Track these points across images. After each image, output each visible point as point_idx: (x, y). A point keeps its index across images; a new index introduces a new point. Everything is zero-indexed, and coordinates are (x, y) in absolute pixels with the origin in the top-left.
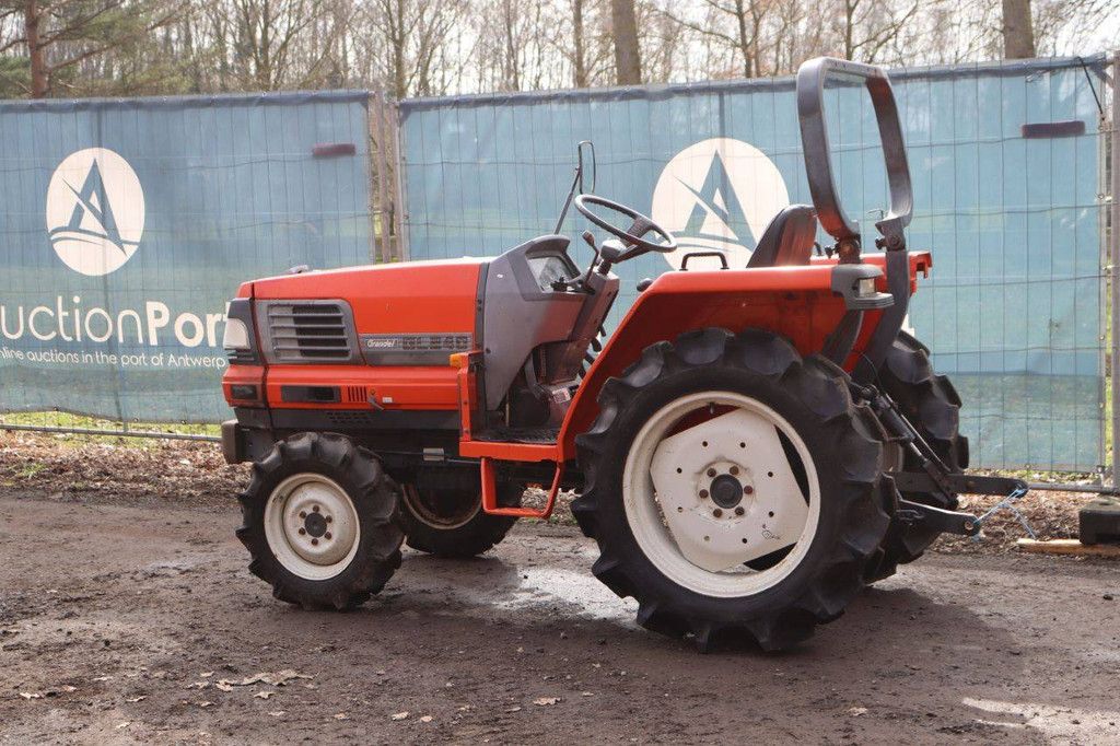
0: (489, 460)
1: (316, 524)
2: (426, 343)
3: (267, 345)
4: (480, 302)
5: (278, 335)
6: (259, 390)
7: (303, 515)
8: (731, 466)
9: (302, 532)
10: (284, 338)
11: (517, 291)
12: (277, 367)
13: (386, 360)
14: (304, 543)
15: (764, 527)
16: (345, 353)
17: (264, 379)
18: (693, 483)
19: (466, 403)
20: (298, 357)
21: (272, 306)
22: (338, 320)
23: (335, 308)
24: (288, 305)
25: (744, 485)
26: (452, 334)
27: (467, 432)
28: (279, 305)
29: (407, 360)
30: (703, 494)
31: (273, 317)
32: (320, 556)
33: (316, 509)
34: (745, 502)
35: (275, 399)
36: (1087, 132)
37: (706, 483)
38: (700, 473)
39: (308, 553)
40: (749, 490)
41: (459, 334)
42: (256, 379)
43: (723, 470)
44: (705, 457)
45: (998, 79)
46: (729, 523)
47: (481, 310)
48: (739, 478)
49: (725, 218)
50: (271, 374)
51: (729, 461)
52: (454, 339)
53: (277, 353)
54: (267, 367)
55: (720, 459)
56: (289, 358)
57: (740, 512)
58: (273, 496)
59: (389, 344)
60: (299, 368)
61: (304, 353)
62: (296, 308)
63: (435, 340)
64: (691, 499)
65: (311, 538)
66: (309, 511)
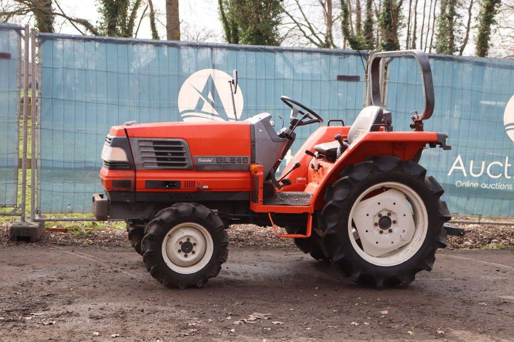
0: (271, 213)
1: (187, 247)
2: (228, 160)
3: (138, 160)
4: (253, 142)
5: (144, 155)
6: (133, 183)
7: (181, 243)
8: (388, 212)
9: (179, 251)
10: (148, 157)
11: (270, 138)
12: (142, 171)
13: (206, 168)
14: (181, 257)
15: (401, 236)
16: (184, 164)
17: (135, 178)
18: (372, 220)
19: (261, 188)
20: (156, 167)
21: (140, 141)
22: (181, 149)
23: (179, 143)
24: (151, 141)
25: (392, 220)
26: (241, 157)
27: (261, 201)
28: (145, 141)
29: (217, 168)
30: (376, 224)
31: (141, 146)
32: (188, 262)
33: (188, 239)
34: (392, 227)
35: (140, 187)
36: (361, 80)
37: (377, 220)
38: (375, 216)
39: (182, 261)
40: (395, 222)
41: (244, 157)
42: (130, 177)
43: (384, 214)
44: (378, 209)
45: (329, 56)
46: (386, 235)
47: (254, 145)
48: (391, 217)
49: (213, 105)
50: (138, 175)
51: (388, 210)
52: (242, 159)
53: (143, 165)
54: (135, 171)
55: (385, 210)
56: (151, 167)
57: (391, 231)
58: (167, 235)
59: (210, 161)
60: (156, 172)
61: (159, 164)
62: (155, 142)
63: (233, 160)
64: (371, 227)
65: (184, 254)
66: (184, 241)
